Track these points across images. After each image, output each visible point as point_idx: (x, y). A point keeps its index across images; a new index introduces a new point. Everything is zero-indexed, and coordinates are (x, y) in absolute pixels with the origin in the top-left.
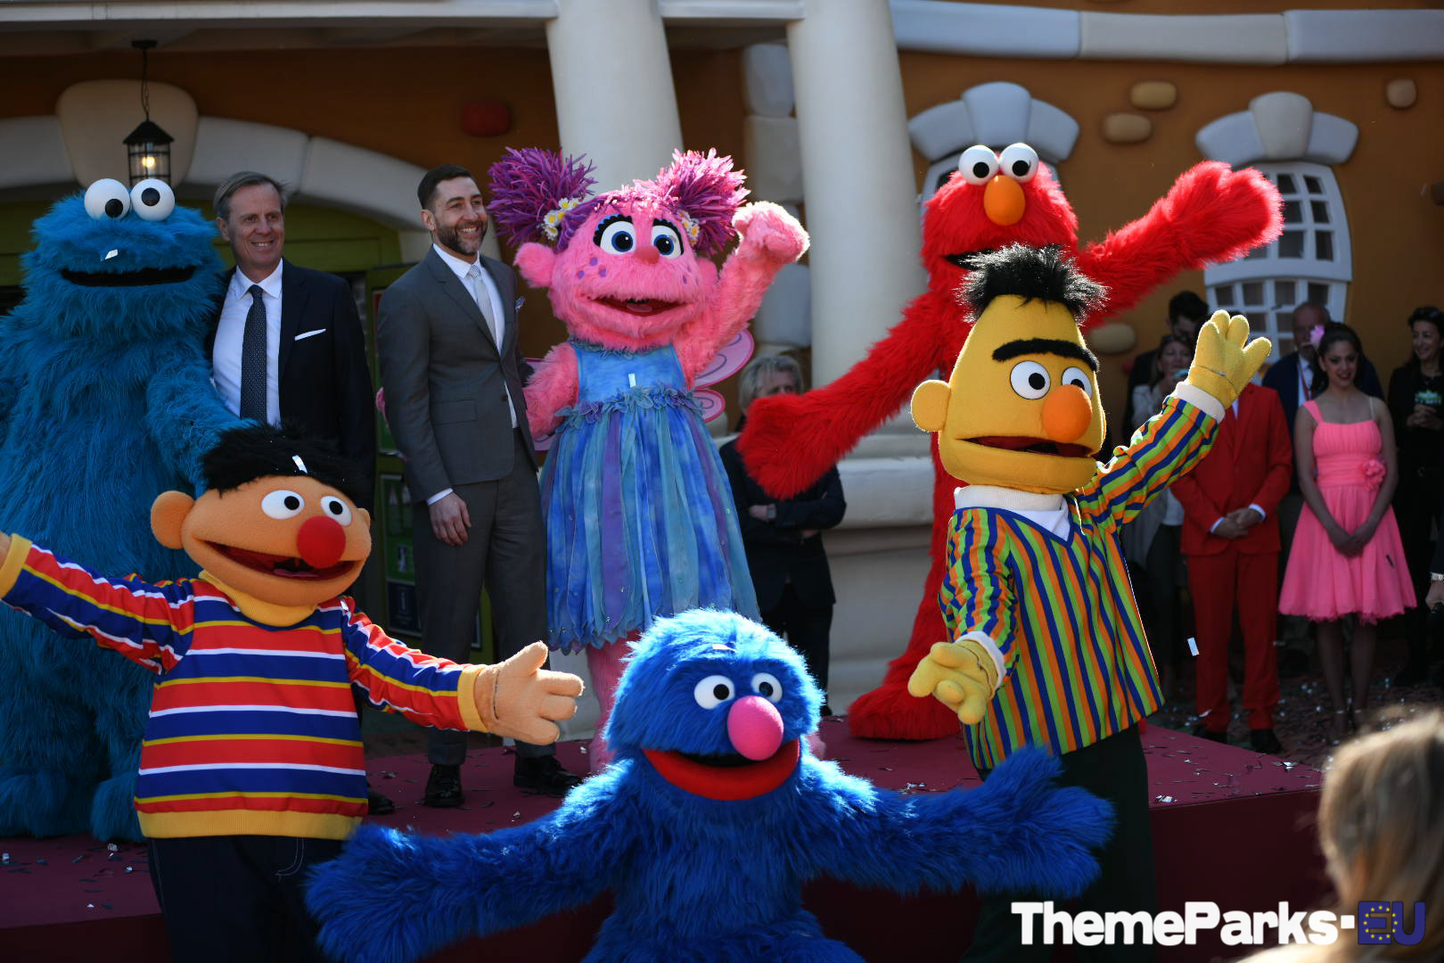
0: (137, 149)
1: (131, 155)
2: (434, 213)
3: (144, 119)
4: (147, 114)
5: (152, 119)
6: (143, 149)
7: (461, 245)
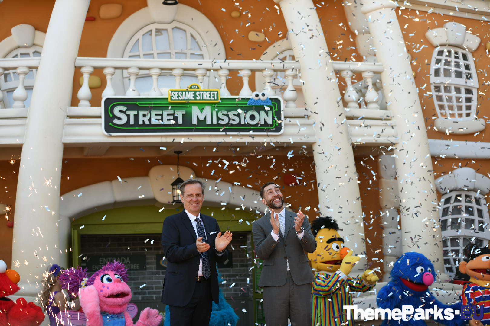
0: (175, 187)
1: (173, 189)
2: (265, 198)
3: (178, 177)
4: (179, 175)
5: (180, 177)
6: (177, 187)
7: (275, 205)
